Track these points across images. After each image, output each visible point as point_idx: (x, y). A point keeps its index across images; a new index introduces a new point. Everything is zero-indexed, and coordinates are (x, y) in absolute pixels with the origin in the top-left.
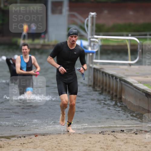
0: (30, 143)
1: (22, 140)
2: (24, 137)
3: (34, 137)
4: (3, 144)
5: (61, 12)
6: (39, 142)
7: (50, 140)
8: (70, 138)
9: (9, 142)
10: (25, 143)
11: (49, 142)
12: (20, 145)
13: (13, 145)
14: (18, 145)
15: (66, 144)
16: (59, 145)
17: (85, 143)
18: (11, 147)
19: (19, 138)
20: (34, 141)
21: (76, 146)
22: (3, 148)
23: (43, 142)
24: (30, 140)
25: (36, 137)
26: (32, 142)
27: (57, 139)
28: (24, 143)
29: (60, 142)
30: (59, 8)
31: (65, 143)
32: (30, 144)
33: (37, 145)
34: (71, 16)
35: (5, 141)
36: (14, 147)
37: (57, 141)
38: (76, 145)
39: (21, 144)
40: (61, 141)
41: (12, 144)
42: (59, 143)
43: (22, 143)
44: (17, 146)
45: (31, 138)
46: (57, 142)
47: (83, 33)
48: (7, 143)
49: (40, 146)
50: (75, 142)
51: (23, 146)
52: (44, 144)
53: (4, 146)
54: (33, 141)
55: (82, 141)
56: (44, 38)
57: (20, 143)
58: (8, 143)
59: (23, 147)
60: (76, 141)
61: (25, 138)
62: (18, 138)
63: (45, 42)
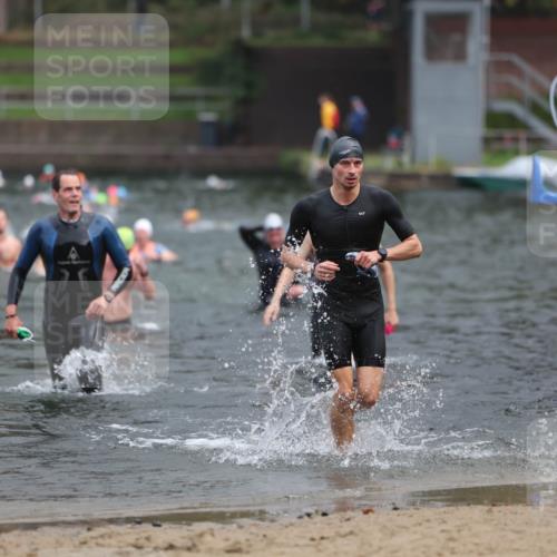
0: (345, 536)
1: (317, 526)
2: (324, 514)
3: (361, 513)
4: (248, 540)
5: (460, 55)
6: (380, 535)
7: (419, 528)
8: (492, 520)
9: (270, 533)
10: (328, 538)
11: (415, 533)
12: (307, 546)
13: (282, 545)
14: (302, 542)
15: (476, 544)
16: (451, 544)
17: (549, 541)
18: (275, 549)
19: (306, 518)
20: (361, 531)
21: (517, 550)
22: (248, 552)
23: (393, 534)
24: (346, 528)
25: (366, 516)
26: (351, 533)
27: (444, 522)
28: (322, 538)
29: (455, 535)
30: (456, 37)
31: (477, 541)
32: (345, 541)
33: (371, 545)
34: (497, 67)
35: (254, 530)
36: (287, 550)
37: (443, 531)
38: (515, 546)
39: (313, 539)
40: (459, 531)
41: (281, 539)
42: (451, 539)
43: (317, 536)
44: (297, 545)
45: (348, 520)
46: (444, 534)
47: (542, 129)
48: (261, 537)
49: (380, 548)
50: (512, 536)
51: (320, 547)
52: (398, 540)
53: (250, 546)
54: (356, 531)
55: (538, 534)
56: (399, 149)
57: (309, 535)
58: (265, 536)
59: (319, 551)
60: (518, 532)
61: (325, 518)
62: (300, 517)
63: (400, 164)
